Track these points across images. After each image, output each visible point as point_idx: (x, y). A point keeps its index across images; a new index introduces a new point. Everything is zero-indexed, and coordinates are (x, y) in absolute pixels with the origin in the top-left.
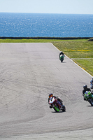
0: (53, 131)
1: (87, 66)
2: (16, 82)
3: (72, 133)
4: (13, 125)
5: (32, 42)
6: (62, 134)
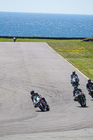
0: (47, 131)
1: (81, 66)
2: (10, 81)
3: (65, 133)
4: (7, 124)
5: (26, 41)
6: (55, 134)
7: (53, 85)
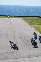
7: (25, 37)
